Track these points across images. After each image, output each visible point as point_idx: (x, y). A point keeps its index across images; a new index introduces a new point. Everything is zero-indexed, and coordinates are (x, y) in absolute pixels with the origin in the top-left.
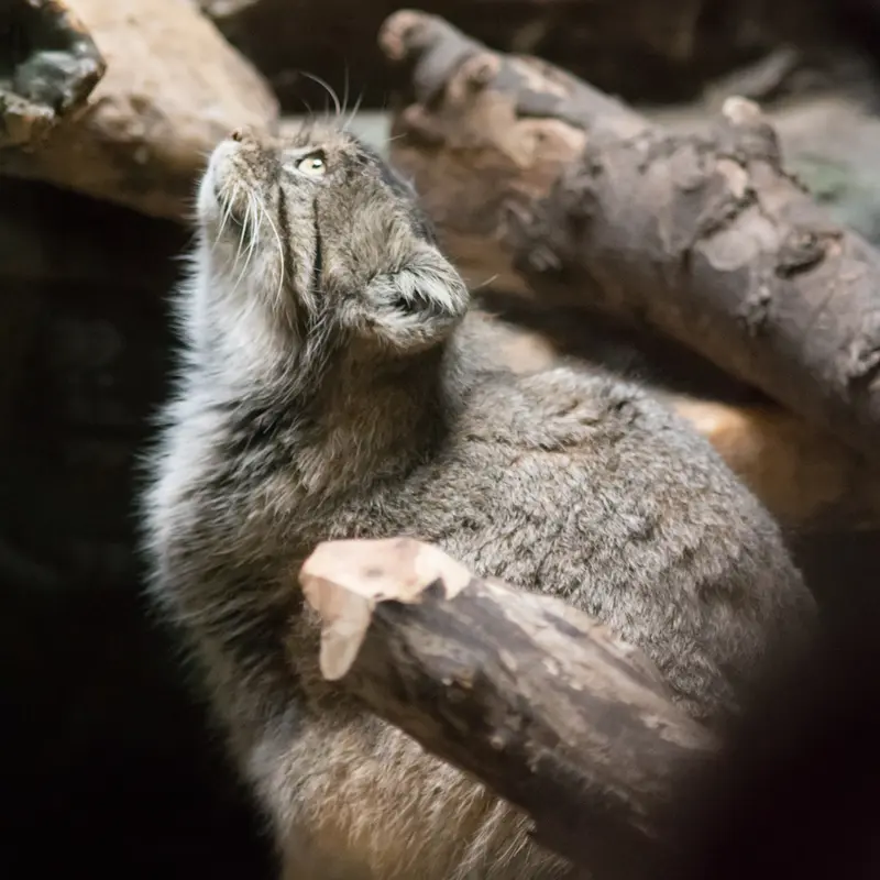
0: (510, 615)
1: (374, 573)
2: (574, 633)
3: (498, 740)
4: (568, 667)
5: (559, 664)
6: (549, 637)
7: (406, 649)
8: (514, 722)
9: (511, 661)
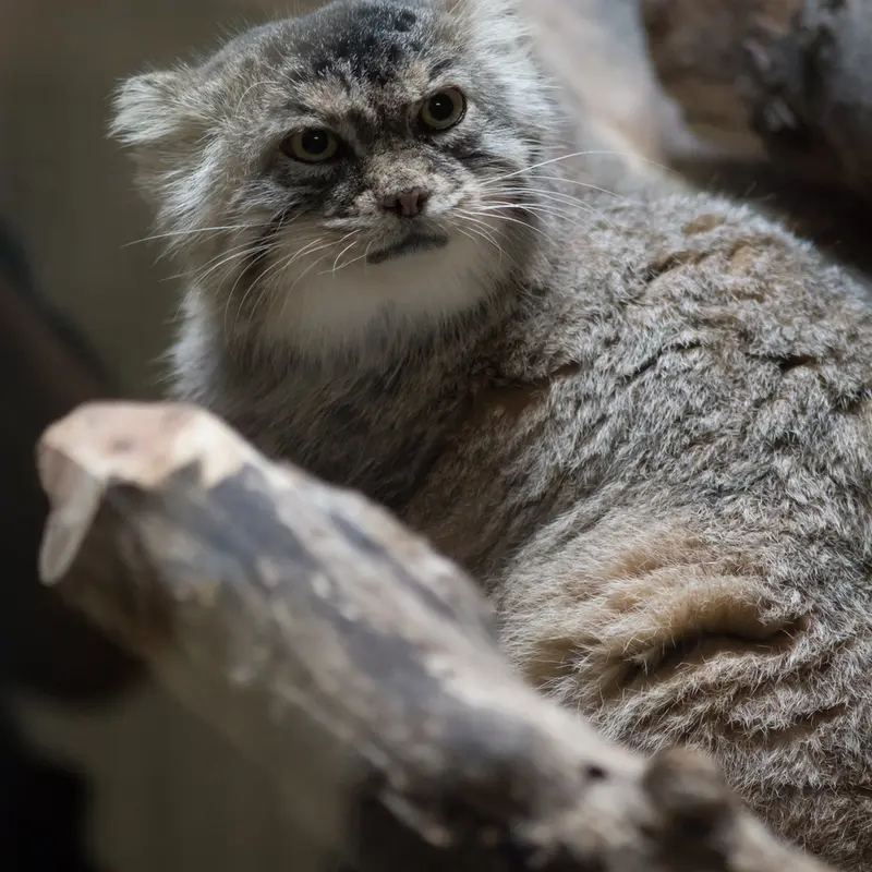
0: (286, 515)
1: (121, 446)
2: (367, 545)
3: (241, 676)
4: (347, 587)
5: (333, 583)
6: (332, 547)
7: (140, 548)
8: (262, 654)
9: (270, 571)
